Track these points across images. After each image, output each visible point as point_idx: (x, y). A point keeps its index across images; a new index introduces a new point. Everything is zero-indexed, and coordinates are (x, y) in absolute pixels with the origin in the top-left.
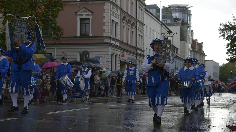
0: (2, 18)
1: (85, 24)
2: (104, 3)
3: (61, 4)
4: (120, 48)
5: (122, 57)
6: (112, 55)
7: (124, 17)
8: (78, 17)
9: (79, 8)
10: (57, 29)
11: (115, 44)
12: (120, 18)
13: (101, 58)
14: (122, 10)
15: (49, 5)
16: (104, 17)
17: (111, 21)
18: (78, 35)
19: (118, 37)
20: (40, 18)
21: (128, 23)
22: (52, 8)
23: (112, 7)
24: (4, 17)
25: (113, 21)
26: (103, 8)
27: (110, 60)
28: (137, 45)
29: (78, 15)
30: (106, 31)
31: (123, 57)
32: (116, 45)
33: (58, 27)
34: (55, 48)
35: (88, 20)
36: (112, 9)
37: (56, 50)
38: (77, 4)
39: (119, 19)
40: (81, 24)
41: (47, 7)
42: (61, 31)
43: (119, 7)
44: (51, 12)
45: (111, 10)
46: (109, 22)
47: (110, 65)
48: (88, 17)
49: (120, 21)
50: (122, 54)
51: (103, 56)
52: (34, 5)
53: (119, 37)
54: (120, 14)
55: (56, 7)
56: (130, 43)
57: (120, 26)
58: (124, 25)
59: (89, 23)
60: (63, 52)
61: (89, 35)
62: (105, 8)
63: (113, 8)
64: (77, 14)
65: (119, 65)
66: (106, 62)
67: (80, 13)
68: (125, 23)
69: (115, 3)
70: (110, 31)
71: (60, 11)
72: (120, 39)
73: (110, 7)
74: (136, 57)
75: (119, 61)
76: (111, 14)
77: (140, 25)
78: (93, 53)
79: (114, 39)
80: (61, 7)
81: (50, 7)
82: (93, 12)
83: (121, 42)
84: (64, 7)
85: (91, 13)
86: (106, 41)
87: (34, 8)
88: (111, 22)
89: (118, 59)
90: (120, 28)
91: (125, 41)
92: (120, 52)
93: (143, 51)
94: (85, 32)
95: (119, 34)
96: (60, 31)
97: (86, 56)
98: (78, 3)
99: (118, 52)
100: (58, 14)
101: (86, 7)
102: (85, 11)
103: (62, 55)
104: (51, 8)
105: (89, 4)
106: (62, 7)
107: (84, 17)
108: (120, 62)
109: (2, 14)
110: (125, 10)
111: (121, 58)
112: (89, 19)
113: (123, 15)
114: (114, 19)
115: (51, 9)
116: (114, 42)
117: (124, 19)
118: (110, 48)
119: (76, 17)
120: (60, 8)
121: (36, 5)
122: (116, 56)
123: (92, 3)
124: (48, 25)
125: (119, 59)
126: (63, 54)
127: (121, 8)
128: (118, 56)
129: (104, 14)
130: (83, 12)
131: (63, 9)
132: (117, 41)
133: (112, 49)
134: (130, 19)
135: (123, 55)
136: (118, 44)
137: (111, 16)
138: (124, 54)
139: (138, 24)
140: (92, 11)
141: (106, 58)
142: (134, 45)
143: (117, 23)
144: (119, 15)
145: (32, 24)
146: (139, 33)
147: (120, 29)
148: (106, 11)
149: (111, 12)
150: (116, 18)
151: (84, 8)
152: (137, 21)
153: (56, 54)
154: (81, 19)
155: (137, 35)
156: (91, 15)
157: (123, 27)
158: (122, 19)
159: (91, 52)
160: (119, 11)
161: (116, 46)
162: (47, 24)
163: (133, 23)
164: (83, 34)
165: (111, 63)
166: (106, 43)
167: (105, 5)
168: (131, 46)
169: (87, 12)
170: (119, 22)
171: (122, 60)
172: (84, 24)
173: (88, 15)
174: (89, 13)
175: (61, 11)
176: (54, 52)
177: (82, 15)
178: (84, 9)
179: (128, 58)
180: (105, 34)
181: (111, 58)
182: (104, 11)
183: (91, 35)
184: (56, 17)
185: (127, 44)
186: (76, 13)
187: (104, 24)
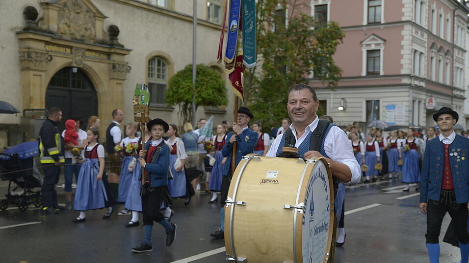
0: (262, 60)
1: (374, 57)
2: (403, 26)
3: (340, 35)
4: (427, 90)
5: (429, 103)
6: (414, 101)
7: (433, 44)
8: (364, 48)
9: (366, 35)
10: (334, 70)
11: (419, 85)
12: (426, 45)
13: (397, 106)
14: (430, 33)
15: (323, 37)
16: (402, 47)
17: (413, 51)
18: (364, 73)
19: (423, 74)
20: (311, 56)
21: (439, 51)
22: (327, 41)
23: (414, 31)
24: (264, 59)
25: (416, 51)
26: (401, 33)
27: (411, 109)
28: (453, 83)
29: (364, 45)
30: (405, 66)
31: (431, 103)
32: (421, 86)
33: (335, 67)
34: (330, 94)
35: (378, 52)
36: (414, 34)
37: (332, 96)
38: (362, 30)
39: (425, 47)
40: (368, 58)
41: (320, 41)
42: (340, 72)
43: (425, 29)
44: (325, 47)
45: (414, 36)
46: (410, 53)
47: (411, 116)
48: (377, 48)
49: (427, 50)
50: (430, 99)
51: (400, 103)
52: (302, 38)
53: (425, 74)
54: (426, 40)
55: (333, 39)
56: (441, 81)
57: (426, 58)
58: (433, 55)
59: (379, 57)
60: (343, 99)
61: (379, 74)
62: (403, 33)
63: (416, 32)
64: (363, 43)
65: (425, 115)
66: (404, 113)
67: (368, 42)
68: (435, 53)
69: (420, 25)
70: (411, 67)
71: (338, 45)
72: (426, 77)
73: (412, 31)
74: (452, 100)
75: (424, 108)
76: (412, 42)
77: (458, 53)
78: (385, 99)
79: (417, 78)
80: (339, 38)
81: (324, 39)
82: (385, 41)
83: (428, 81)
84: (343, 39)
85: (383, 42)
86: (405, 81)
87: (303, 43)
88: (413, 54)
89: (422, 106)
90: (426, 60)
91: (434, 79)
92: (427, 96)
93: (463, 91)
94: (374, 69)
95: (425, 70)
96: (338, 73)
97: (374, 108)
98: (364, 28)
99: (423, 96)
100: (335, 49)
101: (375, 33)
102: (373, 39)
103: (341, 103)
104: (325, 42)
105: (379, 28)
106: (341, 39)
107: (373, 47)
108: (426, 110)
109: (262, 55)
110: (434, 32)
111: (427, 104)
112: (379, 50)
113: (432, 41)
114: (417, 49)
115: (325, 44)
116: (417, 83)
117: (432, 46)
118: (411, 91)
119: (361, 49)
120: (339, 41)
121: (305, 39)
122: (419, 102)
123: (384, 28)
124: (321, 65)
125: (425, 106)
126: (342, 101)
127: (429, 31)
128: (423, 102)
129: (403, 43)
130: (371, 40)
131: (342, 42)
132: (422, 80)
133: (413, 93)
134: (442, 45)
135: (431, 101)
136: (423, 84)
137: (413, 44)
138: (432, 99)
139: (456, 51)
140: (385, 38)
141: (404, 107)
142: (448, 83)
143: (421, 53)
144: (425, 42)
145: (300, 65)
146: (456, 65)
147: (426, 62)
148: (406, 38)
149: (413, 39)
150: (420, 47)
151: (373, 34)
152: (454, 46)
153: (332, 101)
154: (368, 51)
155: (454, 69)
156: (382, 44)
157: (432, 58)
158: (429, 47)
159: (383, 97)
160: (426, 36)
161: (420, 88)
162: (320, 63)
163: (448, 51)
164: (370, 72)
165: (411, 113)
166: (405, 85)
167: (403, 29)
168: (444, 86)
169: (377, 40)
170: (425, 51)
171: (429, 108)
172: (373, 59)
173: (379, 44)
174: (380, 41)
175: (339, 43)
176: (330, 98)
177: (370, 45)
178: (373, 36)
179: (438, 104)
180: (403, 72)
181: (411, 105)
182: (402, 38)
183: (382, 73)
184: (333, 53)
185: (437, 84)
186: (361, 42)
187: (402, 57)
